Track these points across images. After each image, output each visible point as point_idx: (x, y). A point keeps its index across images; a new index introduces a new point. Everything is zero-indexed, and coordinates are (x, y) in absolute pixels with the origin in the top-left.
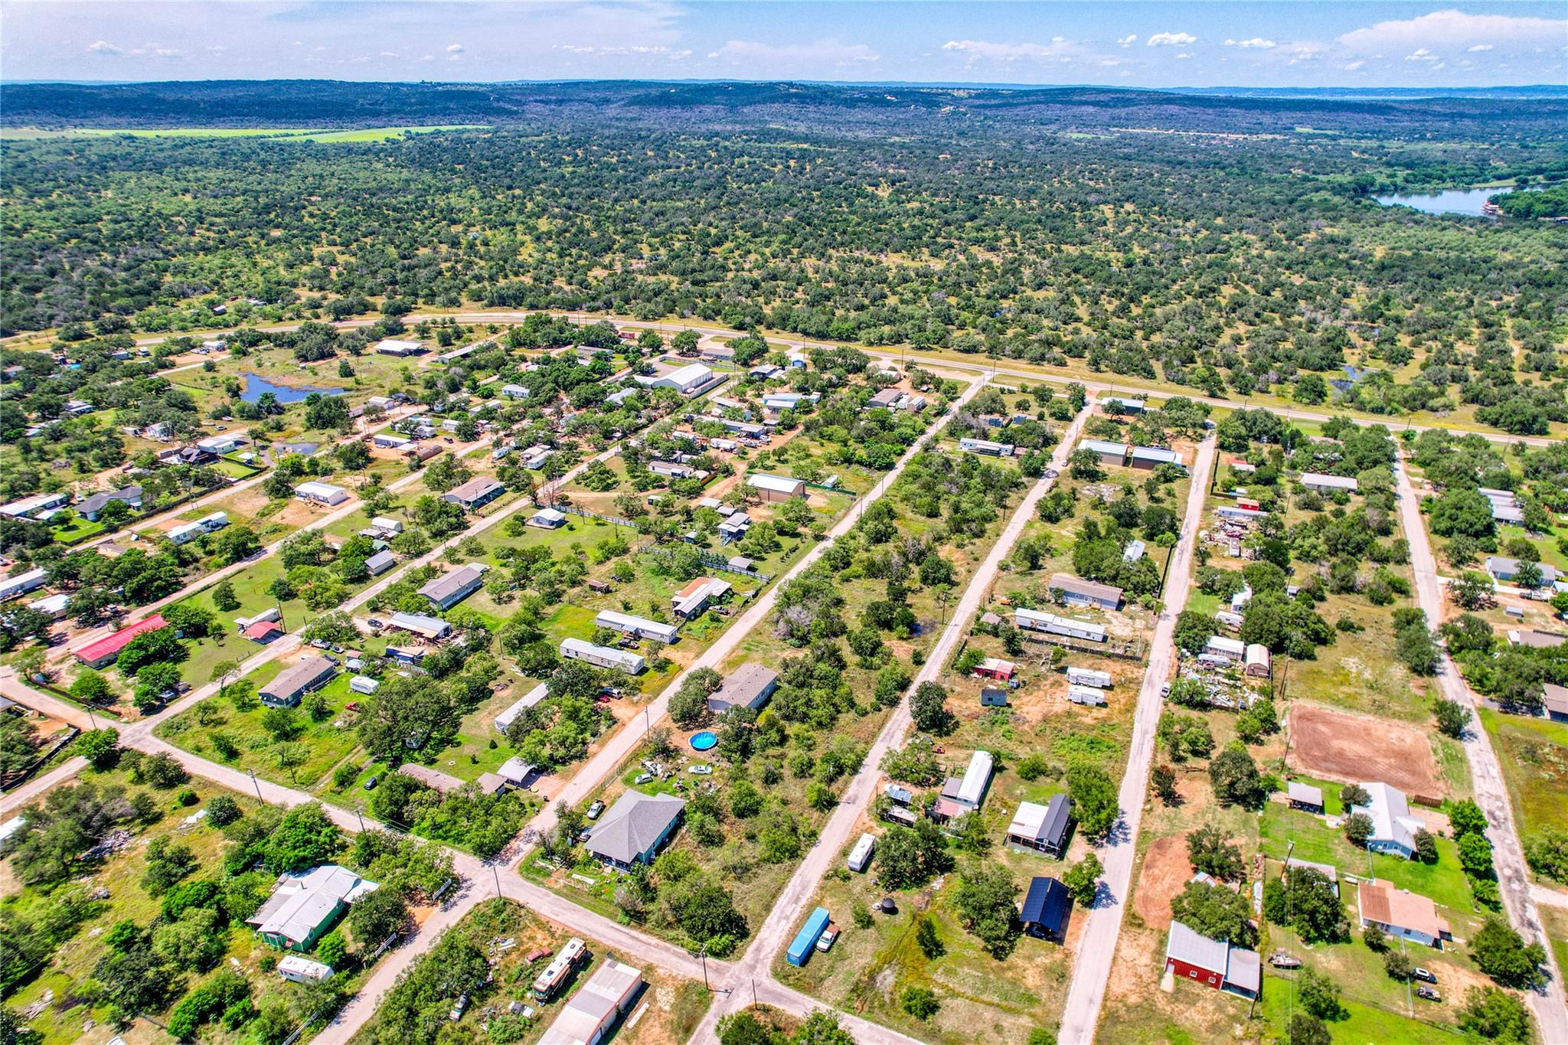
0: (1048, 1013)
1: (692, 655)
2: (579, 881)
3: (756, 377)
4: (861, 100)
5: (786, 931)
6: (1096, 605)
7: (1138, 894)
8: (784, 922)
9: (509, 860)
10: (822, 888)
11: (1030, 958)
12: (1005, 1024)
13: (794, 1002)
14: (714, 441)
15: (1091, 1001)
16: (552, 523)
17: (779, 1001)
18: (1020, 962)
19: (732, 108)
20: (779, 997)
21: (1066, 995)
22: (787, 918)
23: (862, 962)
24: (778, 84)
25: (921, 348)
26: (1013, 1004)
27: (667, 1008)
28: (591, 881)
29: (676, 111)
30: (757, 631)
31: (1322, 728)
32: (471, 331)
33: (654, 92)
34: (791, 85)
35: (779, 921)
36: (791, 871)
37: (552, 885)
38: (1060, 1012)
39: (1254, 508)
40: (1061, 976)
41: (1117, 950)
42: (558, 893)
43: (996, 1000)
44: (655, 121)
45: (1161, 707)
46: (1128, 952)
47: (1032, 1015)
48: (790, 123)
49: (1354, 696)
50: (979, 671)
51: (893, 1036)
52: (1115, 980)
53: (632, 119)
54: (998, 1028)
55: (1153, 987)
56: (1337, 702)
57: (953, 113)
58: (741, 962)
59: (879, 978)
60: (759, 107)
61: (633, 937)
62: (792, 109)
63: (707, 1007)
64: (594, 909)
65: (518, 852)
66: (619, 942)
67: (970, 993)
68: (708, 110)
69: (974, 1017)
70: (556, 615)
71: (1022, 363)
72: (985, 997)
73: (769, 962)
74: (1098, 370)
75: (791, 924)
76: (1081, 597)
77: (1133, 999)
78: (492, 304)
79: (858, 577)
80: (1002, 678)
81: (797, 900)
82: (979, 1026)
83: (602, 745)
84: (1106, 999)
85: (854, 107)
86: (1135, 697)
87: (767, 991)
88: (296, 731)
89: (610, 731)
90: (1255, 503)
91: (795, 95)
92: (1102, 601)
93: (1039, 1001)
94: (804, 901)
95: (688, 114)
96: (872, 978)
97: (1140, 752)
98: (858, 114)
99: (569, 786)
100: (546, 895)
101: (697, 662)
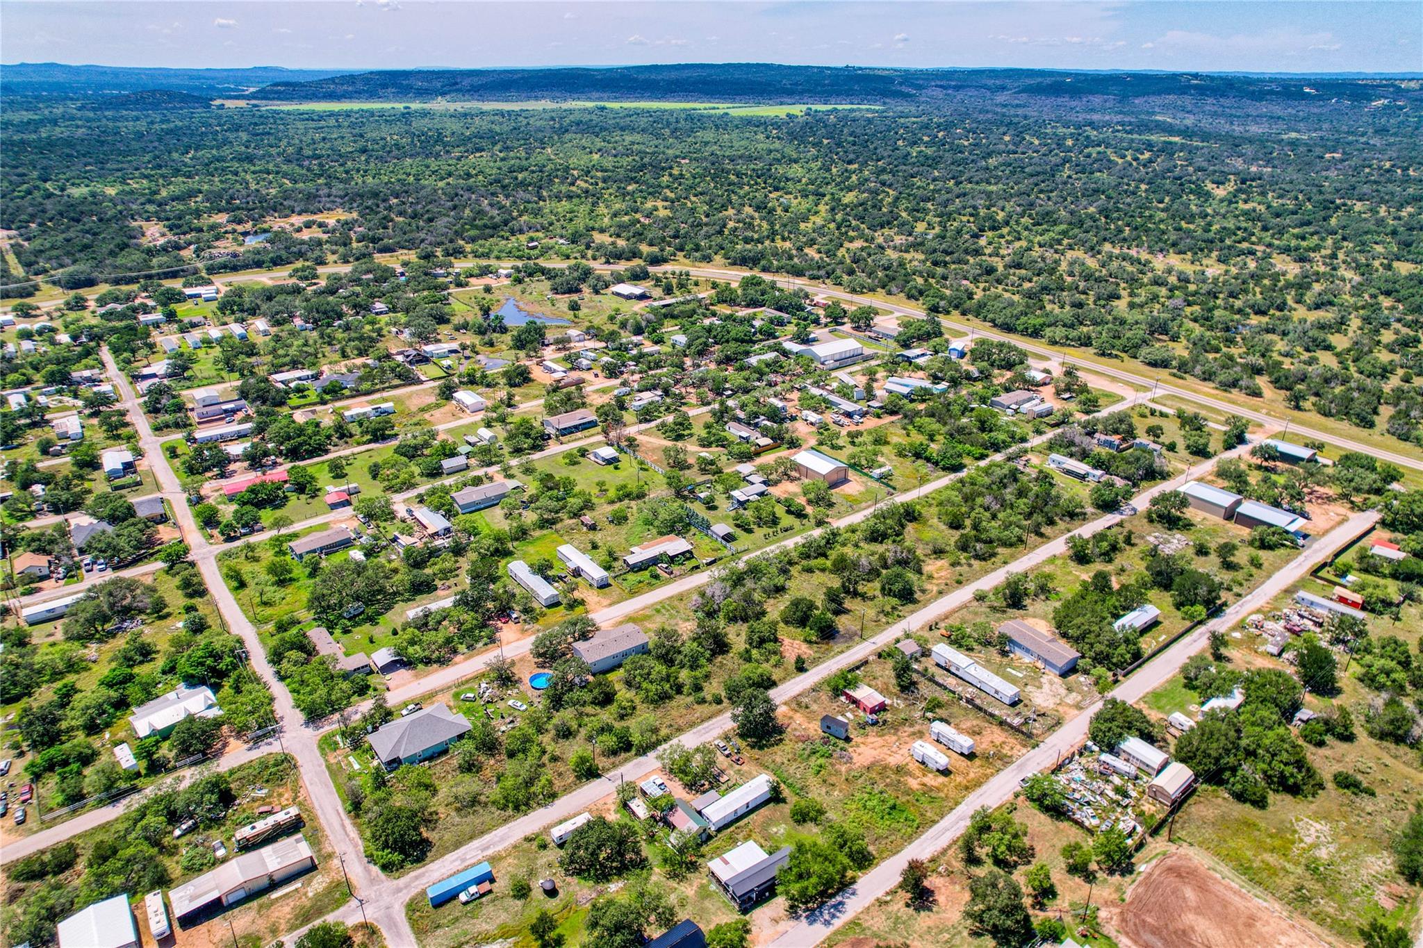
1: (607, 602)
2: (349, 763)
3: (900, 359)
4: (1271, 92)
6: (1040, 664)
9: (320, 727)
10: (515, 847)
14: (805, 412)
16: (604, 460)
17: (390, 929)
19: (1123, 98)
20: (392, 924)
22: (464, 860)
23: (485, 927)
24: (1182, 75)
25: (1103, 354)
27: (310, 894)
28: (356, 766)
29: (1064, 100)
30: (681, 597)
31: (1189, 893)
32: (696, 284)
33: (1048, 81)
34: (1196, 76)
35: (454, 860)
36: (506, 821)
37: (330, 759)
39: (1354, 604)
42: (328, 766)
44: (1039, 108)
45: (1010, 796)
48: (1180, 115)
49: (1273, 871)
50: (849, 697)
53: (1018, 106)
56: (1245, 869)
57: (1385, 107)
58: (395, 882)
60: (1151, 99)
61: (343, 826)
62: (1187, 101)
63: (338, 907)
64: (338, 789)
65: (332, 723)
66: (330, 825)
68: (1097, 100)
70: (538, 539)
71: (1208, 387)
73: (414, 891)
74: (1298, 408)
75: (460, 867)
76: (1028, 651)
79: (823, 570)
80: (865, 710)
81: (485, 848)
83: (467, 658)
85: (1261, 100)
86: (987, 777)
87: (390, 918)
88: (291, 580)
89: (483, 648)
90: (1358, 598)
91: (1196, 87)
92: (1046, 661)
94: (490, 851)
95: (1073, 104)
97: (937, 835)
98: (1264, 108)
99: (416, 683)
100: (320, 766)
101: (606, 610)
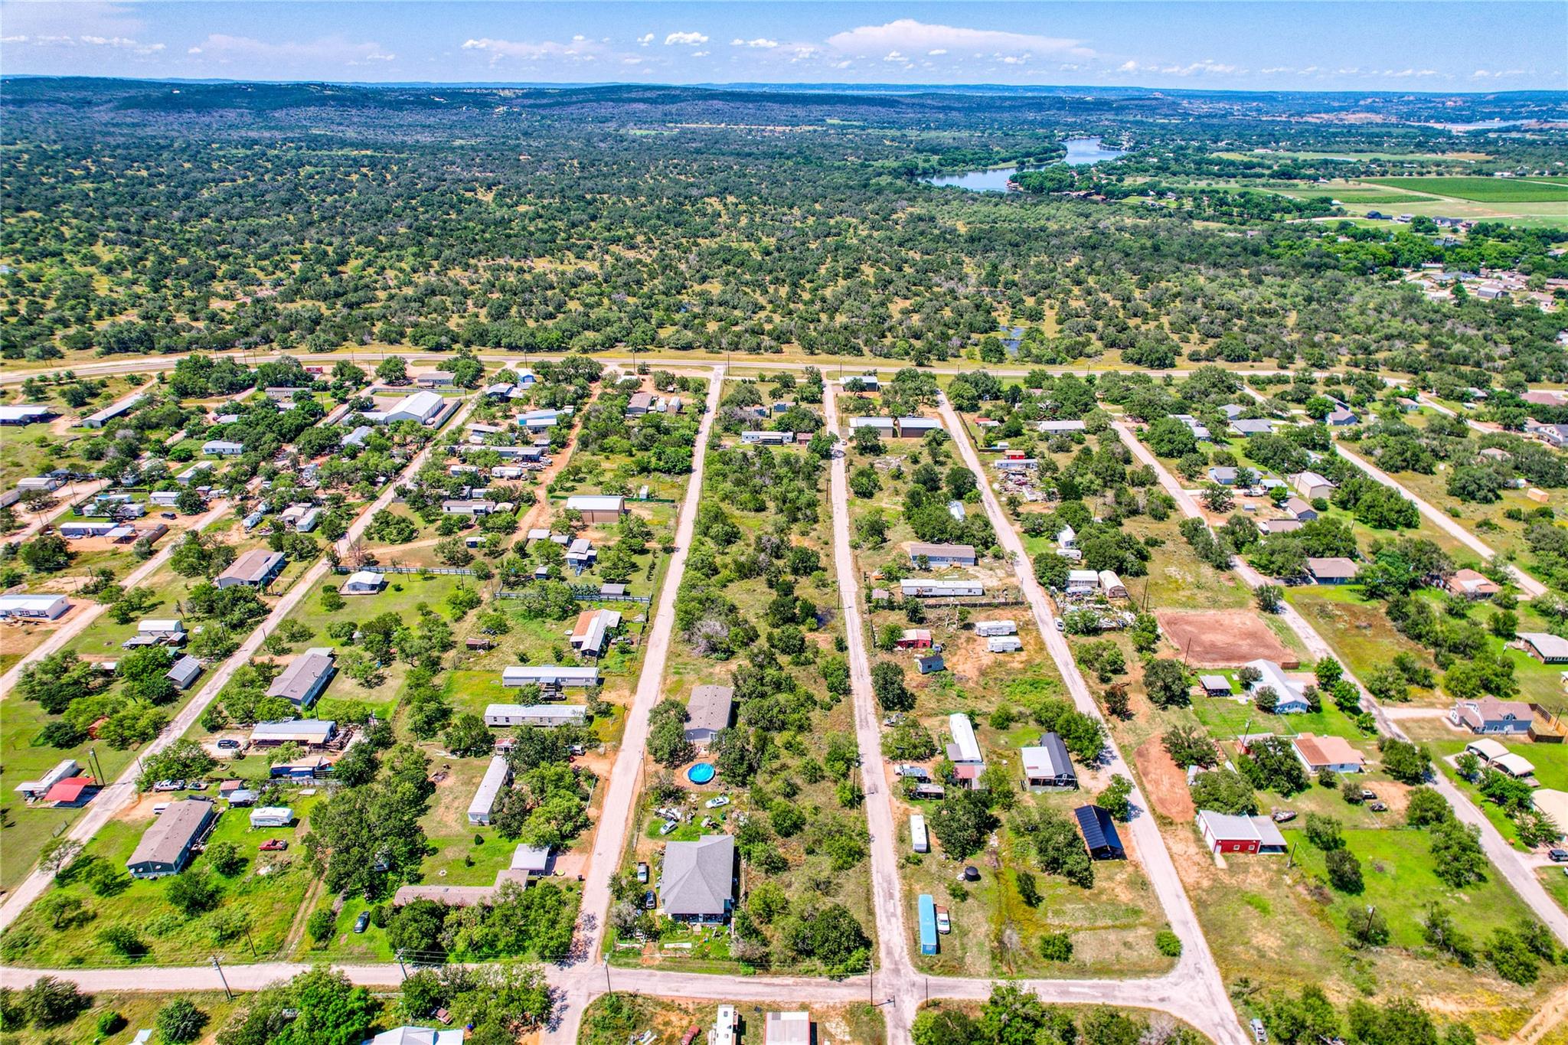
0: (1153, 918)
1: (627, 693)
2: (676, 950)
3: (494, 398)
4: (406, 102)
5: (901, 928)
6: (957, 564)
7: (1153, 798)
8: (893, 920)
9: (586, 954)
10: (905, 878)
11: (1110, 878)
12: (1130, 940)
13: (953, 988)
14: (497, 470)
15: (1178, 896)
16: (373, 587)
17: (941, 991)
18: (1105, 884)
19: (260, 113)
20: (938, 988)
21: (1157, 898)
22: (894, 915)
23: (983, 930)
24: (308, 85)
25: (639, 350)
26: (1124, 921)
27: (847, 1038)
28: (688, 945)
29: (190, 115)
30: (672, 655)
31: (1188, 628)
32: (104, 385)
33: (156, 94)
34: (323, 86)
35: (889, 921)
36: (867, 871)
37: (651, 962)
38: (1162, 914)
39: (1021, 457)
40: (1141, 883)
41: (1169, 849)
42: (661, 968)
43: (1110, 923)
44: (168, 127)
45: (1065, 640)
46: (1178, 848)
47: (1144, 925)
48: (335, 127)
49: (1192, 597)
50: (901, 644)
51: (1055, 985)
52: (1183, 873)
53: (134, 125)
54: (1127, 945)
55: (1212, 868)
56: (1184, 605)
57: (508, 113)
58: (883, 970)
59: (1006, 940)
60: (292, 112)
61: (767, 985)
62: (331, 112)
63: (883, 1023)
64: (709, 971)
65: (588, 942)
66: (757, 994)
67: (1086, 924)
68: (231, 115)
69: (1104, 944)
70: (449, 685)
72: (1099, 923)
73: (907, 959)
75: (901, 920)
76: (942, 559)
77: (1206, 883)
78: (109, 351)
79: (731, 581)
80: (924, 645)
81: (891, 896)
82: (1113, 949)
83: (599, 806)
84: (1186, 891)
85: (401, 110)
86: (1040, 636)
87: (926, 987)
88: (211, 895)
89: (598, 791)
91: (333, 98)
92: (960, 559)
93: (1141, 911)
94: (897, 895)
95: (207, 119)
96: (1001, 942)
97: (1074, 682)
98: (407, 117)
99: (595, 857)
100: (651, 975)
101: (637, 698)
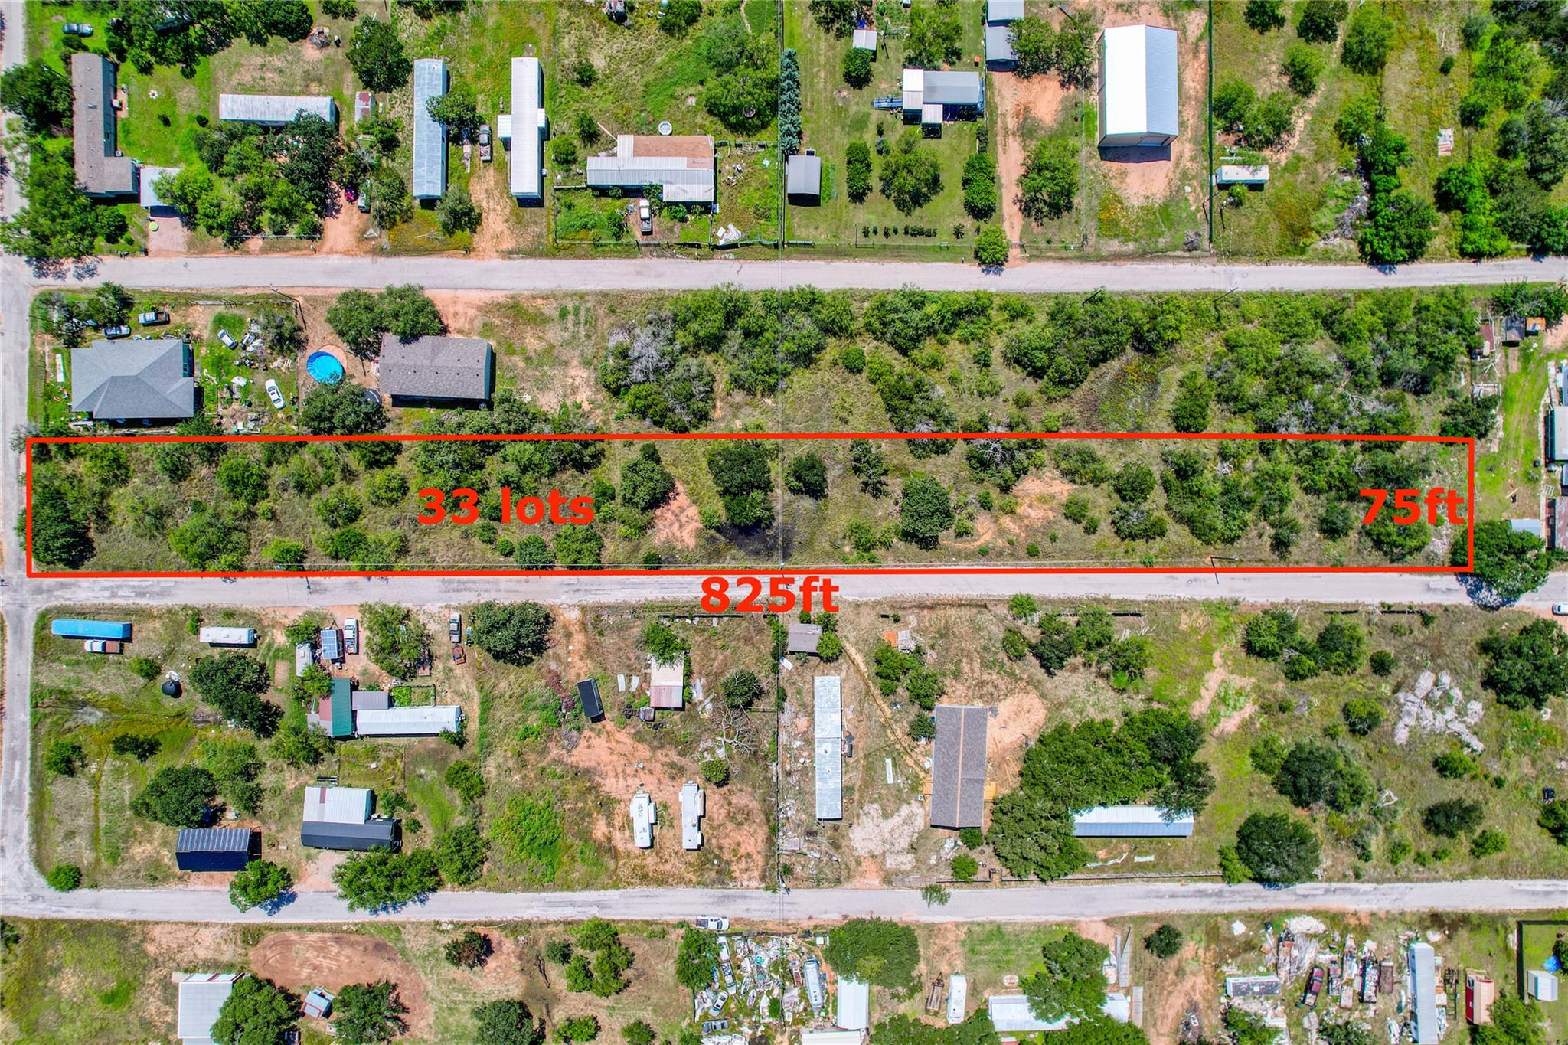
0: (107, 873)
2: (55, 365)
5: (96, 601)
7: (293, 936)
8: (107, 594)
9: (45, 275)
10: (170, 611)
11: (165, 843)
12: (77, 839)
13: (20, 645)
15: (134, 911)
17: (15, 632)
18: (157, 834)
20: (19, 630)
21: (133, 886)
22: (114, 595)
23: (100, 687)
26: (103, 841)
28: (59, 378)
35: (106, 589)
37: (39, 341)
38: (111, 885)
40: (154, 877)
41: (207, 925)
42: (32, 354)
43: (103, 824)
45: (674, 919)
46: (206, 936)
47: (98, 861)
51: (24, 746)
52: (168, 928)
54: (70, 835)
55: (172, 964)
59: (89, 709)
64: (32, 401)
65: (60, 275)
67: (101, 798)
69: (75, 811)
72: (101, 813)
73: (54, 603)
75: (108, 602)
77: (151, 949)
81: (141, 594)
82: (66, 818)
83: (264, 251)
84: (145, 923)
87: (19, 618)
93: (115, 863)
94: (143, 602)
96: (84, 704)
99: (180, 261)
100: (23, 345)
101: (497, 262)
